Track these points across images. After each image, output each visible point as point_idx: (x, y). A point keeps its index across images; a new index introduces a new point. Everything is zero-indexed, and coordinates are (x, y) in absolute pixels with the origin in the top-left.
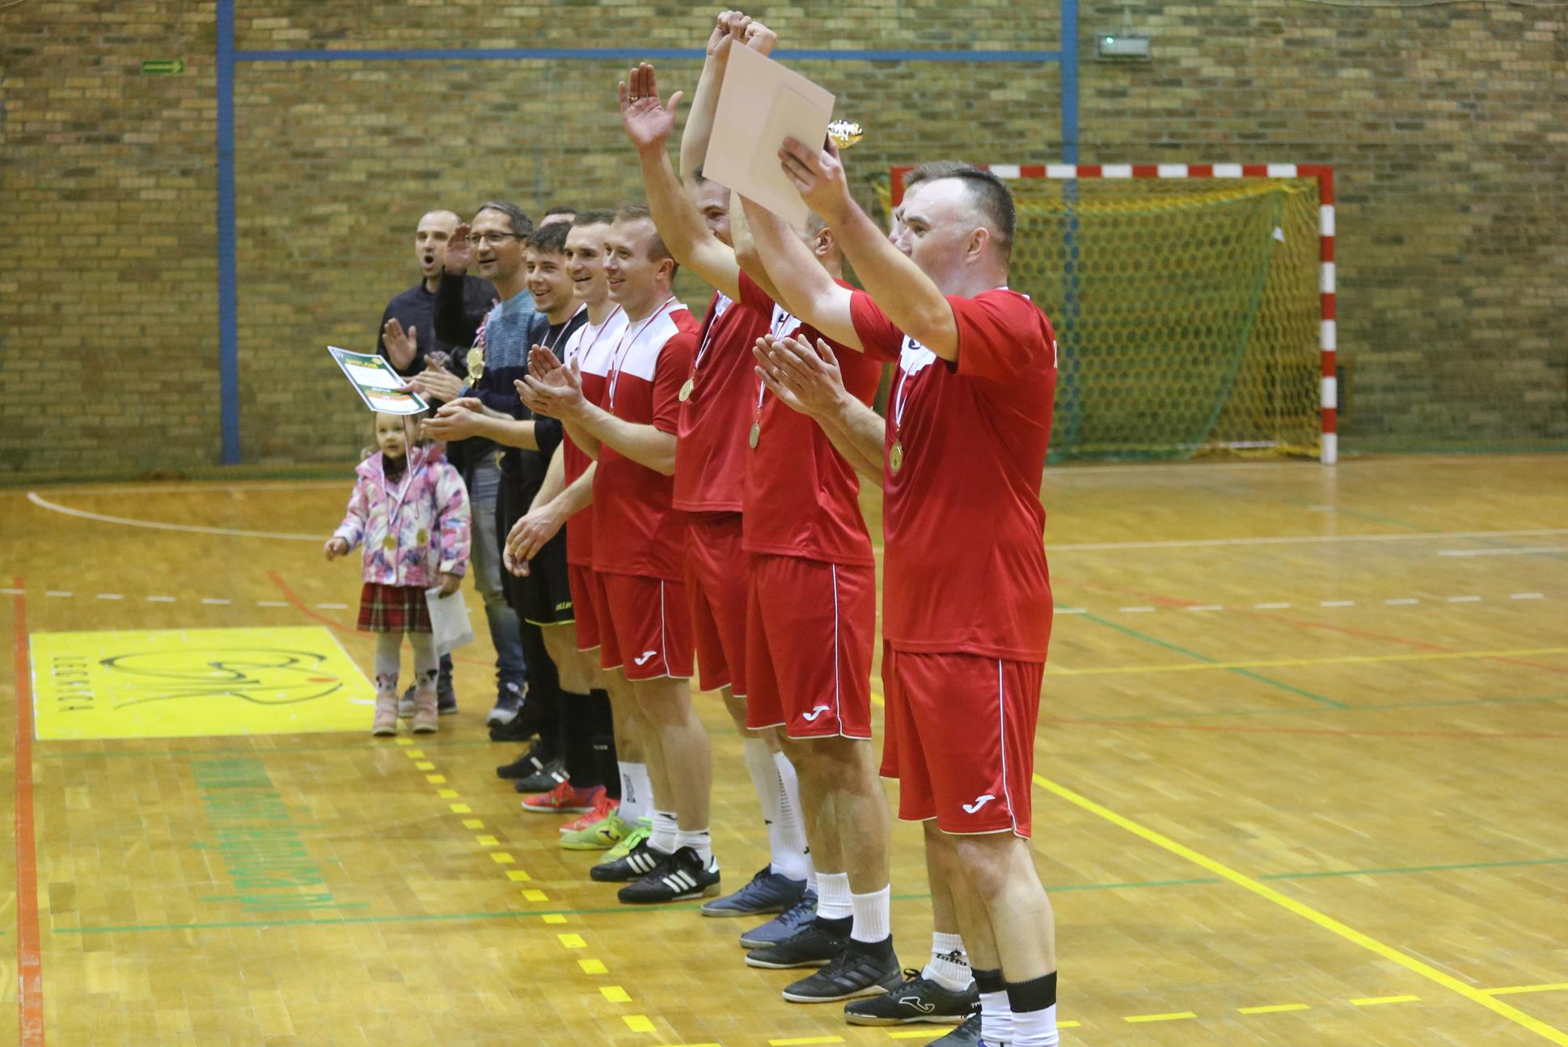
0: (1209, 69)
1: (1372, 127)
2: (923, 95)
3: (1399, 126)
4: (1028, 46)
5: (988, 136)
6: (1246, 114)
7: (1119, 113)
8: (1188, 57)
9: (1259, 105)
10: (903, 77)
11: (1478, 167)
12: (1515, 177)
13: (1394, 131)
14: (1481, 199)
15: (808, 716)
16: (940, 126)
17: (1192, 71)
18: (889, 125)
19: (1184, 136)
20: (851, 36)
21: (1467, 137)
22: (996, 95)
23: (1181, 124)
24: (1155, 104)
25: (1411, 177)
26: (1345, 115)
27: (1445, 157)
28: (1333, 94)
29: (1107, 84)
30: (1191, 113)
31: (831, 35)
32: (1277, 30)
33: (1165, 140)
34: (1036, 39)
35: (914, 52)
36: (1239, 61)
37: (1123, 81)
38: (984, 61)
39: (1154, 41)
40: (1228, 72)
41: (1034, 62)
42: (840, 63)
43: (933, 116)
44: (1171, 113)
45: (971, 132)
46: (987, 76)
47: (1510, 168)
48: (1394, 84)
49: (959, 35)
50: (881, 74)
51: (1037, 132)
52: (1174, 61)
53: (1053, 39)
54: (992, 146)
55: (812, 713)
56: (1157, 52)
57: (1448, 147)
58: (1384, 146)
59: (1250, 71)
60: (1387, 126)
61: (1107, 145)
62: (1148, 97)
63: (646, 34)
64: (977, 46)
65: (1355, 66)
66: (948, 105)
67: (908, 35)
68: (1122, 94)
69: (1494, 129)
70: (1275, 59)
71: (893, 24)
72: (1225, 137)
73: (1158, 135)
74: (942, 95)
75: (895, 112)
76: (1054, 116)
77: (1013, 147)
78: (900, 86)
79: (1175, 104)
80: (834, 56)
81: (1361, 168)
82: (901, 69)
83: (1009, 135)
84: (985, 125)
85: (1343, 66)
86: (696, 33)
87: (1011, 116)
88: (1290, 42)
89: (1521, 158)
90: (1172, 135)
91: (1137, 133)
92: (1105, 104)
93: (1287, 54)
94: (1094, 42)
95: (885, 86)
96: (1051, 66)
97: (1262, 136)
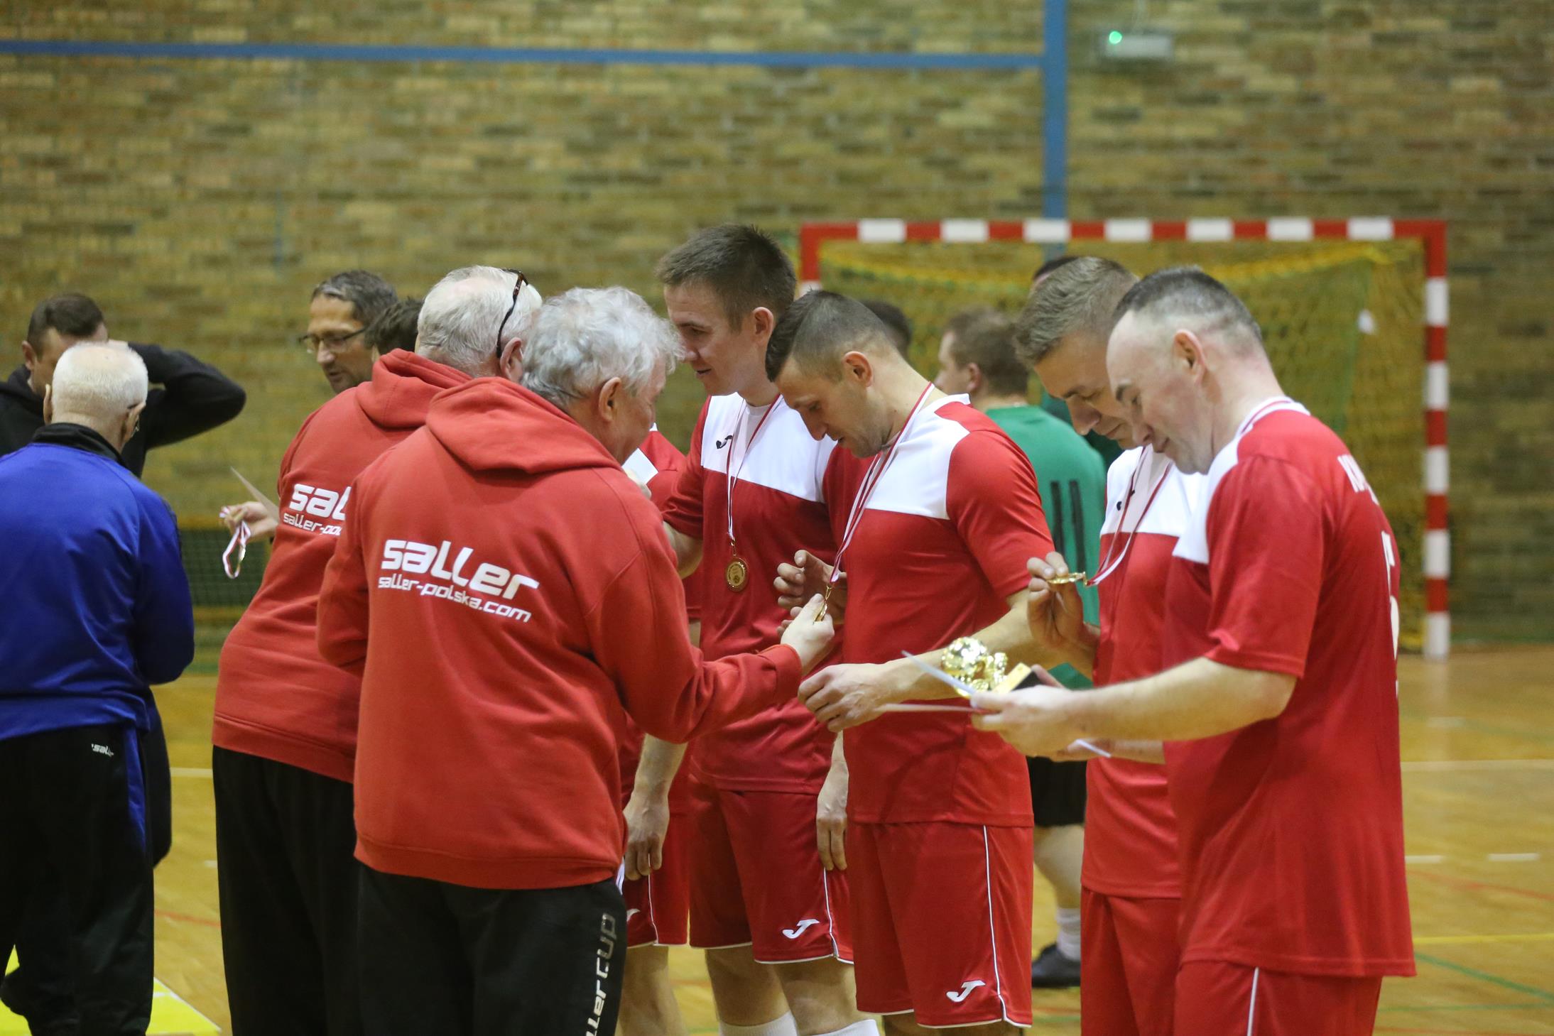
0: (1260, 80)
1: (1500, 163)
2: (842, 118)
3: (1542, 161)
4: (996, 47)
5: (936, 180)
6: (1313, 146)
7: (1126, 145)
8: (1230, 62)
9: (1332, 132)
10: (813, 91)
13: (1533, 169)
15: (953, 996)
16: (867, 163)
17: (1235, 84)
18: (794, 162)
19: (1222, 178)
20: (738, 30)
22: (949, 119)
23: (1216, 161)
24: (1181, 131)
26: (1462, 146)
28: (1443, 114)
29: (1109, 103)
30: (1230, 145)
31: (707, 29)
32: (1361, 20)
33: (1193, 184)
34: (1007, 36)
35: (827, 56)
36: (1304, 65)
37: (1134, 98)
38: (933, 68)
39: (1181, 39)
40: (1288, 84)
41: (1002, 70)
42: (723, 71)
43: (855, 149)
44: (1202, 144)
45: (910, 172)
46: (935, 90)
48: (1535, 98)
49: (894, 31)
50: (781, 87)
51: (1006, 173)
52: (1208, 68)
53: (1029, 35)
54: (942, 192)
55: (960, 991)
56: (1184, 54)
58: (1518, 192)
59: (1319, 82)
60: (1523, 163)
61: (1108, 192)
62: (1169, 121)
63: (438, 23)
64: (922, 47)
65: (1480, 71)
66: (877, 133)
67: (820, 29)
68: (1130, 116)
70: (1356, 64)
71: (799, 13)
72: (1284, 178)
73: (1183, 178)
74: (868, 119)
75: (801, 145)
76: (1032, 149)
77: (972, 194)
78: (808, 106)
79: (1207, 131)
80: (713, 59)
81: (1483, 224)
82: (811, 79)
83: (968, 177)
84: (932, 163)
85: (1458, 72)
86: (512, 25)
87: (970, 149)
88: (1380, 38)
90: (1204, 177)
91: (1153, 175)
92: (1107, 132)
93: (1375, 57)
94: (1095, 39)
95: (784, 104)
96: (1029, 76)
97: (1337, 178)
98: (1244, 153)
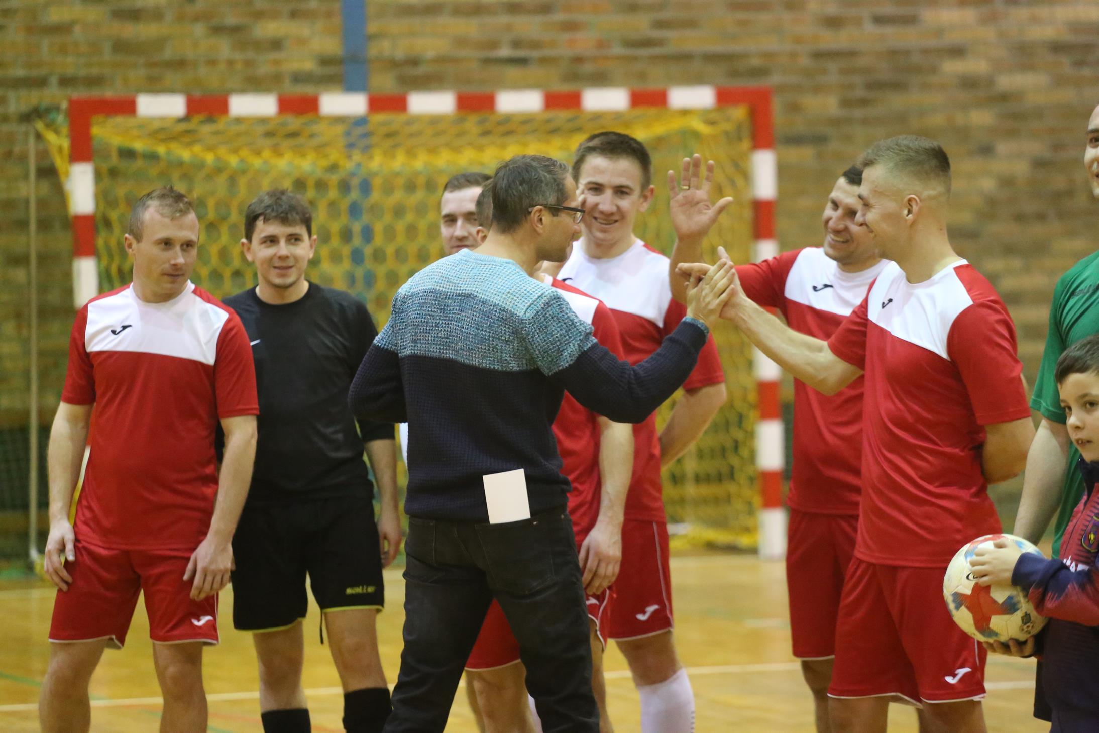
1: (833, 23)
3: (879, 20)
5: (224, 48)
6: (633, 8)
11: (1006, 82)
12: (1068, 95)
13: (870, 28)
14: (1012, 133)
16: (146, 31)
18: (63, 28)
19: (536, 45)
21: (989, 33)
23: (530, 26)
25: (896, 102)
27: (952, 67)
30: (543, 8)
33: (505, 52)
45: (196, 40)
47: (1060, 82)
51: (302, 41)
54: (230, 63)
57: (958, 52)
58: (852, 54)
60: (858, 22)
61: (414, 62)
69: (1034, 20)
72: (601, 44)
73: (494, 45)
75: (70, 9)
76: (329, 15)
77: (265, 65)
81: (817, 90)
83: (259, 46)
84: (218, 30)
89: (1080, 64)
90: (517, 44)
91: (461, 42)
97: (658, 43)
98: (559, 17)
